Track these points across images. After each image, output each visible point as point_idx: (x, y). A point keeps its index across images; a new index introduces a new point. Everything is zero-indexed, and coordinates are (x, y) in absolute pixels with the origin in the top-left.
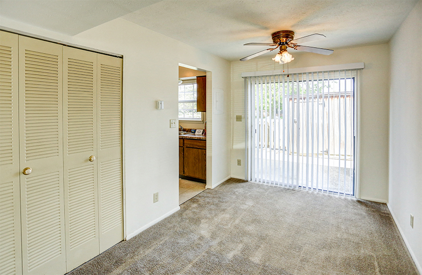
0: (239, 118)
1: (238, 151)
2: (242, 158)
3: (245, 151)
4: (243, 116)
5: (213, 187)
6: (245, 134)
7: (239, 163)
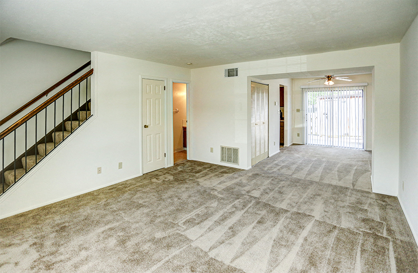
0: (298, 111)
1: (298, 129)
2: (301, 133)
3: (302, 129)
4: (301, 109)
5: (288, 146)
6: (303, 119)
7: (298, 135)
